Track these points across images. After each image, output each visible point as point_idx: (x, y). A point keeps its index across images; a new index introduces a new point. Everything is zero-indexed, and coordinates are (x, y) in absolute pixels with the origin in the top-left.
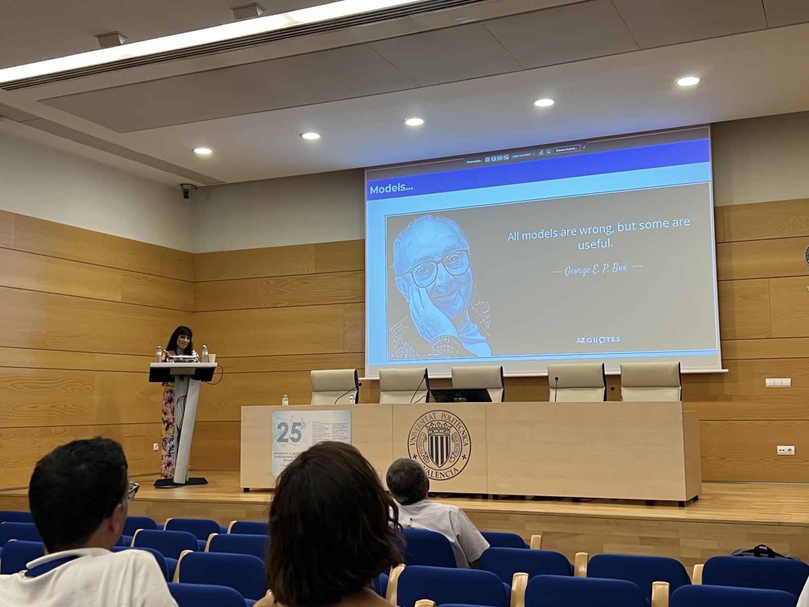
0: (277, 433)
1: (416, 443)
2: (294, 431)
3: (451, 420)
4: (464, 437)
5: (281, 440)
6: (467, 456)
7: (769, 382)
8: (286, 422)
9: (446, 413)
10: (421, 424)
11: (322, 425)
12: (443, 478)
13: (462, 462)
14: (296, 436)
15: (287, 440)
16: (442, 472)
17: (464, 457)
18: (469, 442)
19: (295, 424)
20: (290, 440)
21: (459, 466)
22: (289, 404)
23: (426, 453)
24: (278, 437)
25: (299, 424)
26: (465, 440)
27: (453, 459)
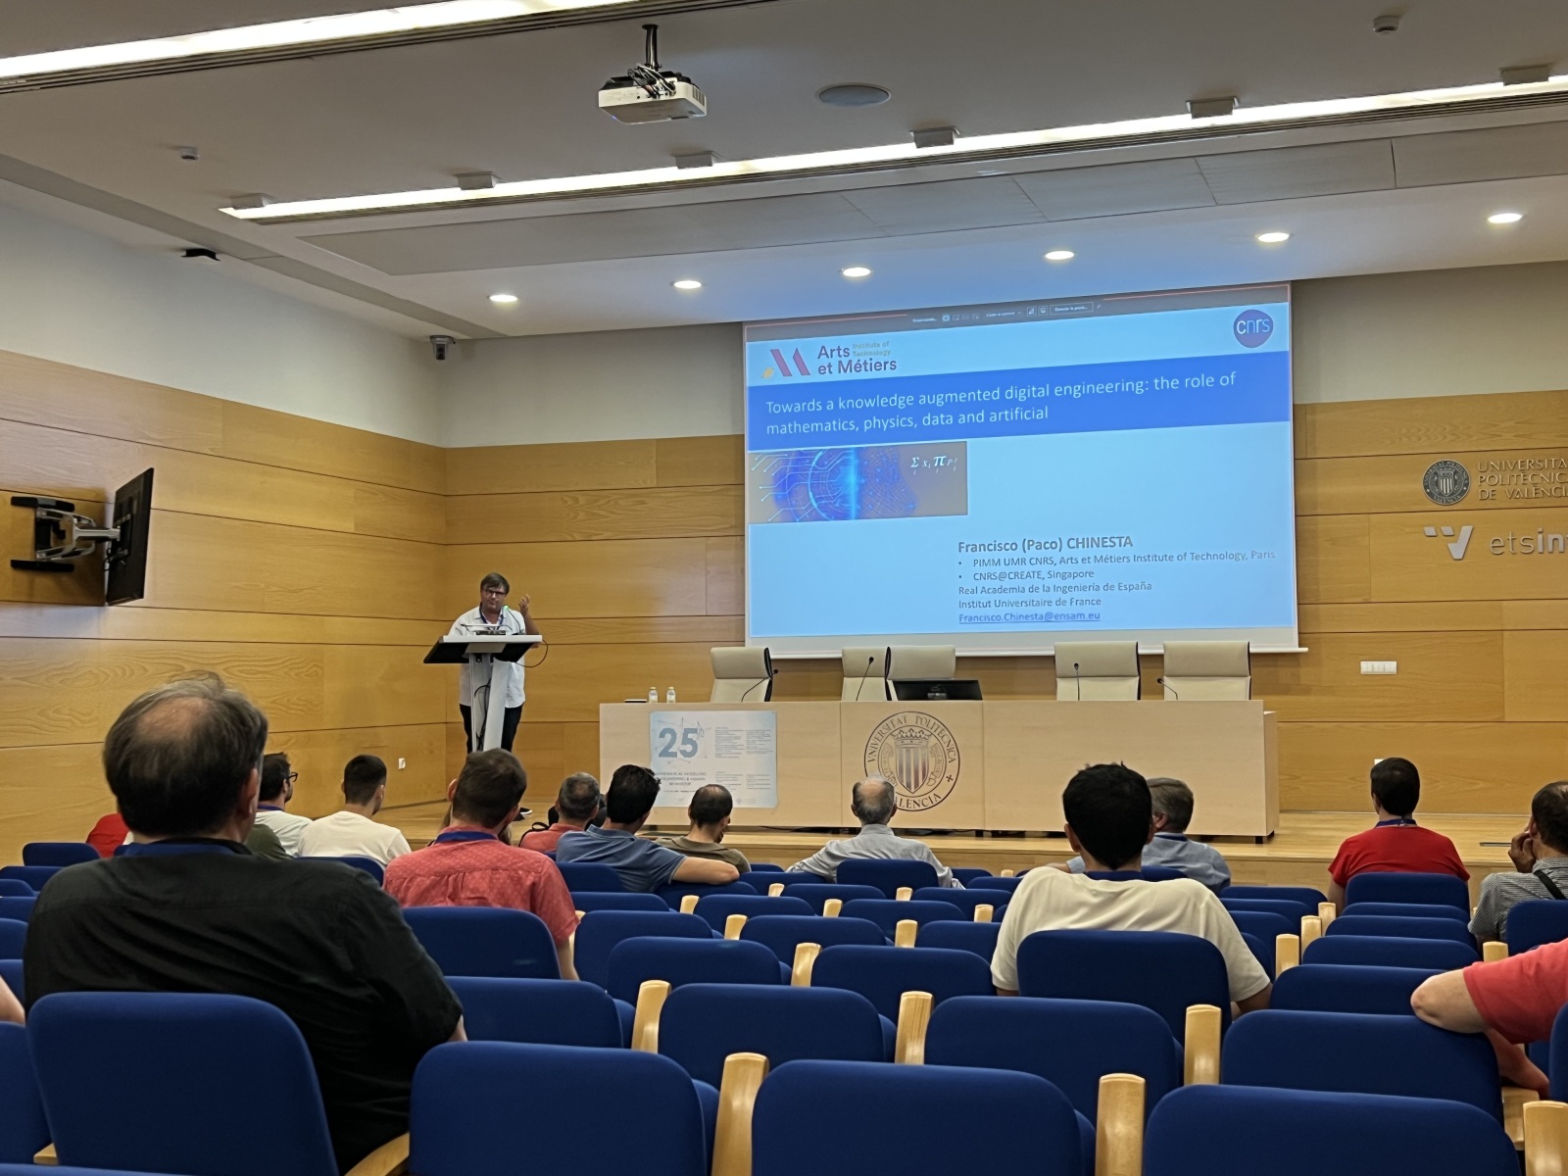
0: (660, 744)
1: (876, 758)
2: (686, 741)
3: (931, 725)
4: (950, 751)
5: (665, 753)
6: (954, 777)
7: (1367, 667)
8: (673, 727)
9: (922, 716)
10: (884, 731)
11: (730, 732)
12: (917, 808)
13: (946, 785)
14: (689, 748)
15: (674, 755)
16: (917, 800)
17: (949, 778)
18: (957, 757)
19: (687, 731)
20: (679, 755)
21: (942, 792)
22: (677, 701)
23: (892, 773)
24: (660, 750)
25: (694, 731)
26: (951, 754)
27: (932, 782)
